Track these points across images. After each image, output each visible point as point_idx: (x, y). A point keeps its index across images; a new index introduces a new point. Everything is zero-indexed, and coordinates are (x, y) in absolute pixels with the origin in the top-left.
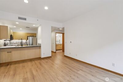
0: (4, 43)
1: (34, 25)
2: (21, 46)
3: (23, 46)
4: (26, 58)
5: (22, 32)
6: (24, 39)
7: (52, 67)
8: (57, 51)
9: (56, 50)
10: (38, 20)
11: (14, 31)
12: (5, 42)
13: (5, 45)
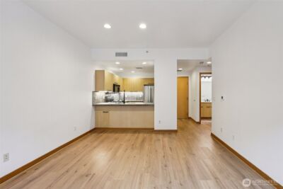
0: (106, 97)
1: (144, 63)
2: (122, 104)
3: (126, 104)
4: (129, 126)
5: (135, 78)
6: (140, 91)
7: (156, 151)
8: (203, 121)
9: (202, 118)
10: (147, 52)
11: (125, 77)
12: (107, 95)
13: (107, 100)
